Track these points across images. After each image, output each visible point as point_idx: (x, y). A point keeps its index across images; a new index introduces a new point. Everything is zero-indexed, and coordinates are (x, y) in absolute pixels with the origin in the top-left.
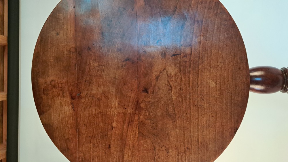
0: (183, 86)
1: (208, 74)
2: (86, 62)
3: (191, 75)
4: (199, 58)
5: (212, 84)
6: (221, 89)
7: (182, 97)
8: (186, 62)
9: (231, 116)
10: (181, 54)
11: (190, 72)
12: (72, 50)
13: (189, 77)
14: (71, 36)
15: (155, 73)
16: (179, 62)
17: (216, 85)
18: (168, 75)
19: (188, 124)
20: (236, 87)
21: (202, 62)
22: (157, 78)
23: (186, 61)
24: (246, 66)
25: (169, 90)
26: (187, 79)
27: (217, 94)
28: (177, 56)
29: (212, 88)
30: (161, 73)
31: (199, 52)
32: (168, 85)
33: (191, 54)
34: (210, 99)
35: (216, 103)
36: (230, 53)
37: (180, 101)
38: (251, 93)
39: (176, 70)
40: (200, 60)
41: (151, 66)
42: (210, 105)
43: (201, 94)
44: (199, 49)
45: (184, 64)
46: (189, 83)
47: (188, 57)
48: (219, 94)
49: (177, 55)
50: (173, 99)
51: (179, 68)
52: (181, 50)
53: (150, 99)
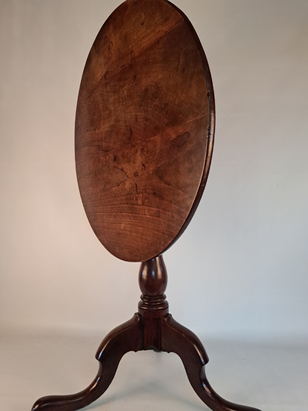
0: (120, 197)
1: (128, 222)
2: (126, 80)
4: (135, 214)
5: (122, 226)
6: (120, 234)
7: (114, 197)
8: (133, 200)
9: (109, 242)
10: (137, 194)
11: (128, 204)
13: (125, 204)
14: (143, 46)
15: (125, 167)
16: (133, 192)
17: (122, 230)
18: (124, 181)
19: (103, 203)
20: (122, 248)
21: (133, 217)
22: (122, 170)
25: (117, 184)
26: (124, 202)
29: (120, 226)
30: (125, 173)
31: (139, 214)
32: (119, 182)
33: (138, 205)
34: (115, 223)
35: (114, 229)
36: (139, 246)
37: (112, 195)
39: (128, 190)
40: (134, 215)
41: (129, 162)
42: (112, 223)
43: (117, 215)
44: (141, 213)
45: (132, 198)
46: (122, 204)
47: (136, 201)
48: (118, 232)
49: (137, 189)
50: (113, 188)
51: (129, 193)
52: (139, 194)
53: (111, 164)
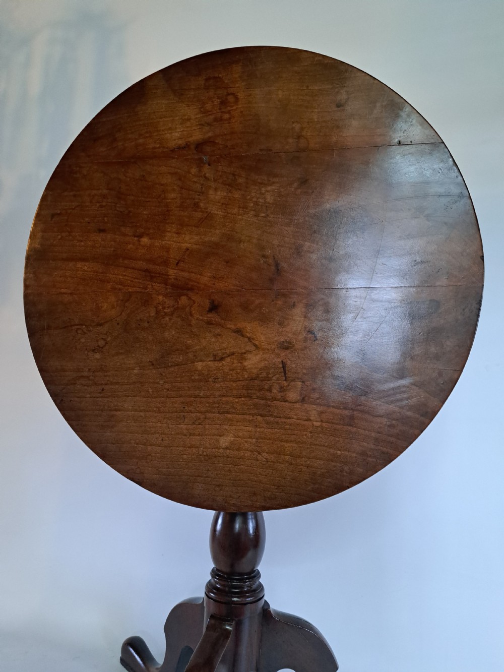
0: (221, 383)
1: (246, 433)
2: (276, 176)
3: (243, 399)
4: (276, 417)
5: (225, 441)
6: (215, 457)
7: (200, 381)
8: (270, 390)
9: (164, 474)
10: (286, 380)
11: (250, 397)
12: (302, 141)
13: (240, 396)
14: (334, 139)
15: (249, 327)
16: (270, 375)
17: (224, 449)
18: (245, 353)
19: (149, 392)
20: (219, 486)
21: (268, 423)
22: (239, 332)
23: (271, 392)
24: (258, 506)
25: (215, 356)
26: (235, 392)
27: (205, 450)
28: (283, 374)
29: (218, 441)
30: (249, 339)
31: (289, 418)
32: (224, 354)
33: (286, 402)
34: (196, 436)
35: (189, 447)
36: (284, 478)
37: (193, 377)
38: (212, 513)
39: (255, 371)
40: (272, 419)
41: (264, 319)
42: (186, 435)
43: (205, 418)
44: (295, 417)
45: (266, 387)
46: (227, 396)
47: (280, 395)
48: (205, 453)
49: (285, 373)
50: (196, 363)
51: (258, 377)
52: (294, 380)
53: (196, 316)
